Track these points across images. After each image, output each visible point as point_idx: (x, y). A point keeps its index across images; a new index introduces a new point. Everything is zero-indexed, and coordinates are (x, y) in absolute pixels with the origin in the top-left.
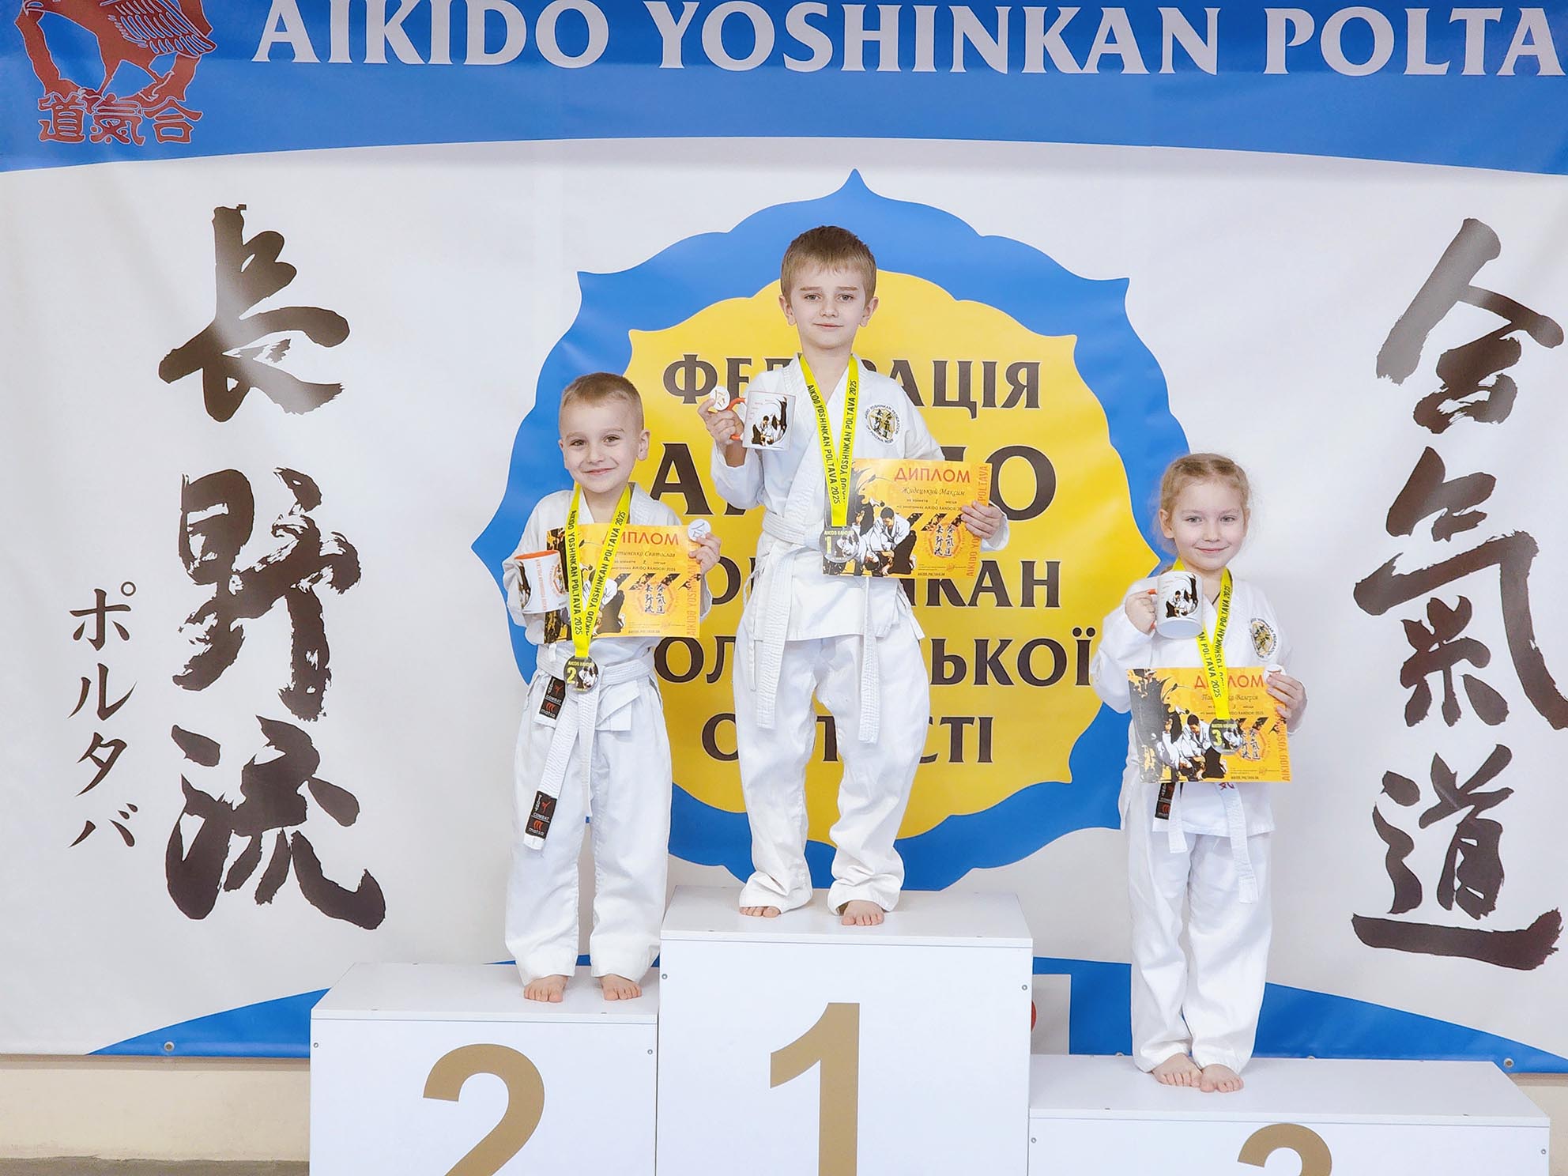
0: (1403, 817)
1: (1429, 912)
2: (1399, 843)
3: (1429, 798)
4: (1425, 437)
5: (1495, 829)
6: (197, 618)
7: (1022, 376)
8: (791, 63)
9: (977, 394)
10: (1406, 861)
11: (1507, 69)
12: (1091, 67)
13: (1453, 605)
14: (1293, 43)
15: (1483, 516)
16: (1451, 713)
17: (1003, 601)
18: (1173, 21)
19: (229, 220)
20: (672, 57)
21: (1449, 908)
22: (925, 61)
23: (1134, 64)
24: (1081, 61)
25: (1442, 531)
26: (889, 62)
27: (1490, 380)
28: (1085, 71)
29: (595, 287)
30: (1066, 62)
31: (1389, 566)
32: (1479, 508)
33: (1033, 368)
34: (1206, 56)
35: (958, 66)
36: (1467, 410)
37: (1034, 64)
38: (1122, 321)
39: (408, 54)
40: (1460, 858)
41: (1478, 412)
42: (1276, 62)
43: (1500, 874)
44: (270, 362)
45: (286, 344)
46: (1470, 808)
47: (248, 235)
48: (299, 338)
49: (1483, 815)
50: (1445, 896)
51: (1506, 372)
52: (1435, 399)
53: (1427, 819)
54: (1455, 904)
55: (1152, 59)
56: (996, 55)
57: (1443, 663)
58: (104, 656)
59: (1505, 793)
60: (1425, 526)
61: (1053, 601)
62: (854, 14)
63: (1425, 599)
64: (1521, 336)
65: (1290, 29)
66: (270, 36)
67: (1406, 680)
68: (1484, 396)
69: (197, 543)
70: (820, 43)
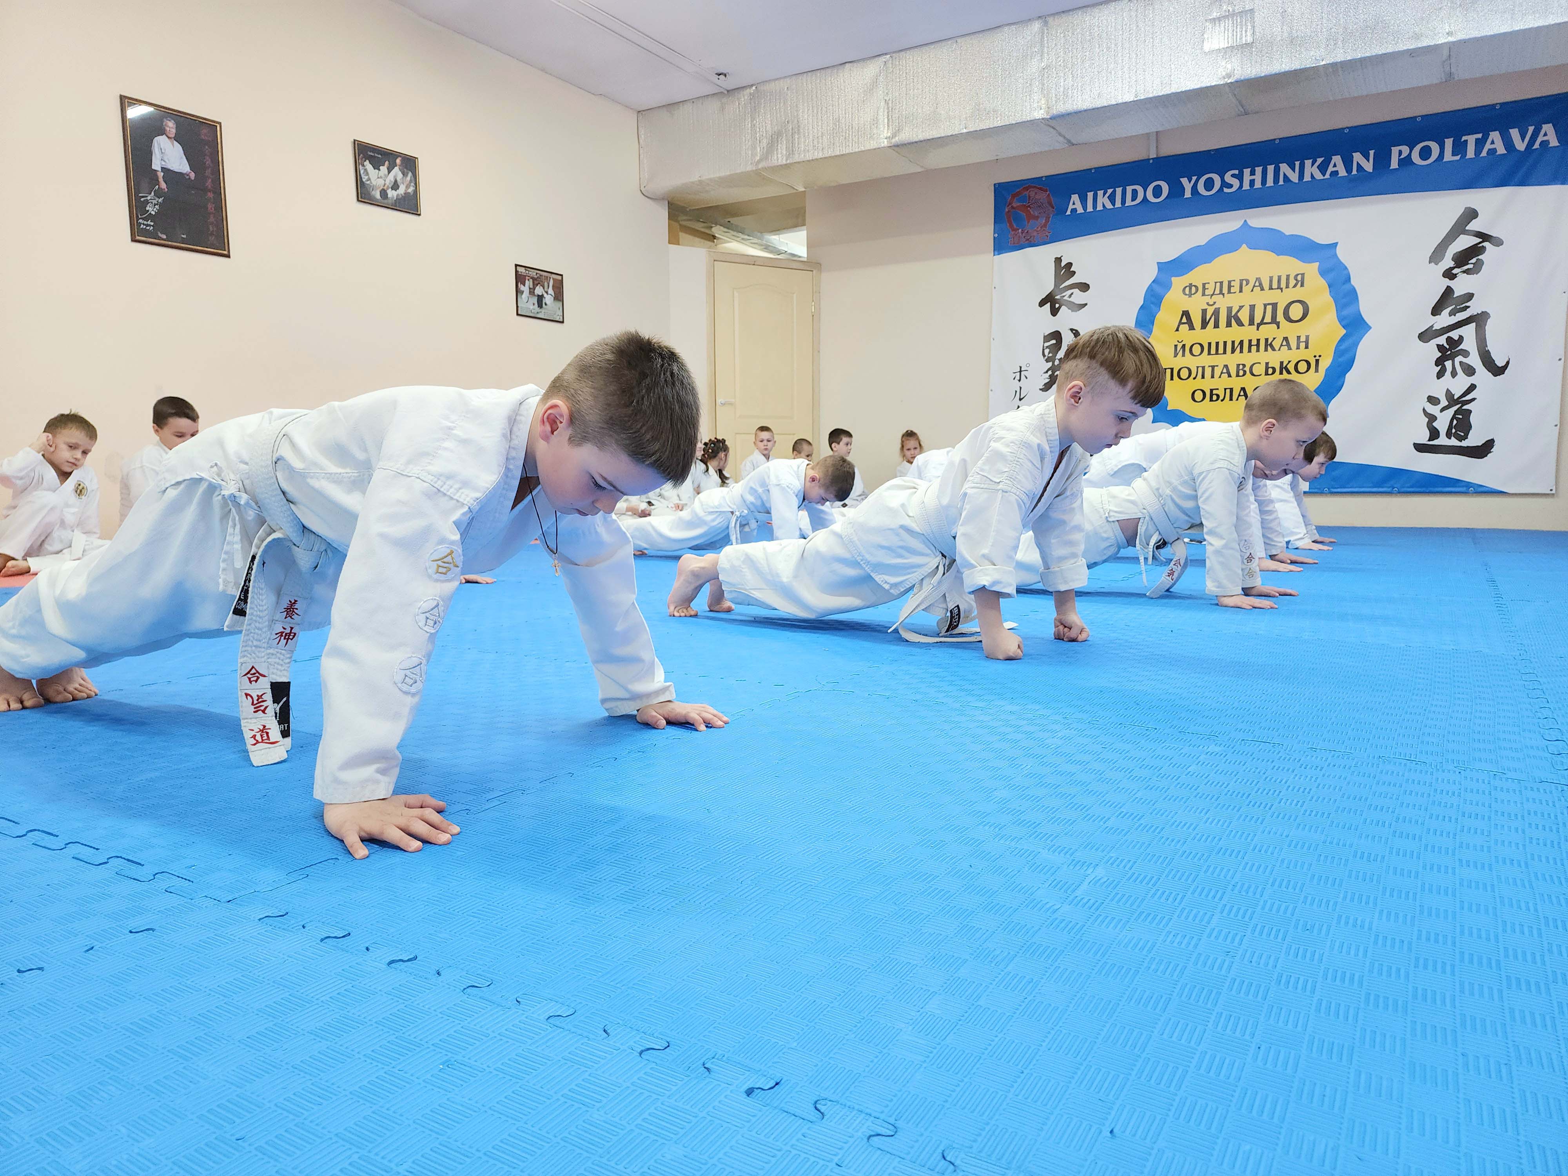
0: (1434, 410)
1: (1443, 440)
2: (1432, 418)
3: (1444, 403)
4: (1447, 282)
5: (1469, 412)
6: (1047, 372)
7: (1299, 278)
8: (1226, 190)
9: (1283, 285)
10: (1434, 424)
11: (1484, 154)
12: (1327, 176)
13: (1456, 338)
14: (1402, 157)
15: (1469, 307)
16: (1454, 374)
17: (1289, 348)
18: (1357, 157)
19: (1058, 260)
20: (1188, 194)
21: (1450, 438)
22: (1270, 182)
23: (1343, 173)
24: (1324, 174)
25: (1452, 313)
26: (1258, 185)
27: (1474, 260)
28: (1325, 177)
29: (1162, 266)
30: (1318, 176)
31: (1432, 326)
32: (1467, 304)
33: (1303, 275)
34: (1368, 166)
35: (1281, 182)
36: (1464, 272)
37: (1307, 178)
38: (1336, 255)
39: (1109, 206)
40: (1455, 422)
41: (1467, 272)
42: (1394, 164)
43: (1470, 427)
44: (1068, 299)
45: (1072, 294)
46: (1460, 405)
47: (1063, 264)
48: (1076, 291)
49: (1465, 407)
50: (1449, 435)
51: (1480, 257)
52: (1452, 269)
53: (1442, 410)
54: (1453, 438)
55: (1349, 169)
56: (1294, 177)
57: (1452, 358)
58: (1021, 384)
59: (1474, 399)
60: (1446, 312)
61: (1307, 347)
62: (1247, 172)
63: (1446, 336)
64: (1486, 244)
65: (1400, 153)
66: (1071, 207)
67: (1437, 364)
68: (1470, 266)
69: (1047, 351)
70: (1236, 183)
